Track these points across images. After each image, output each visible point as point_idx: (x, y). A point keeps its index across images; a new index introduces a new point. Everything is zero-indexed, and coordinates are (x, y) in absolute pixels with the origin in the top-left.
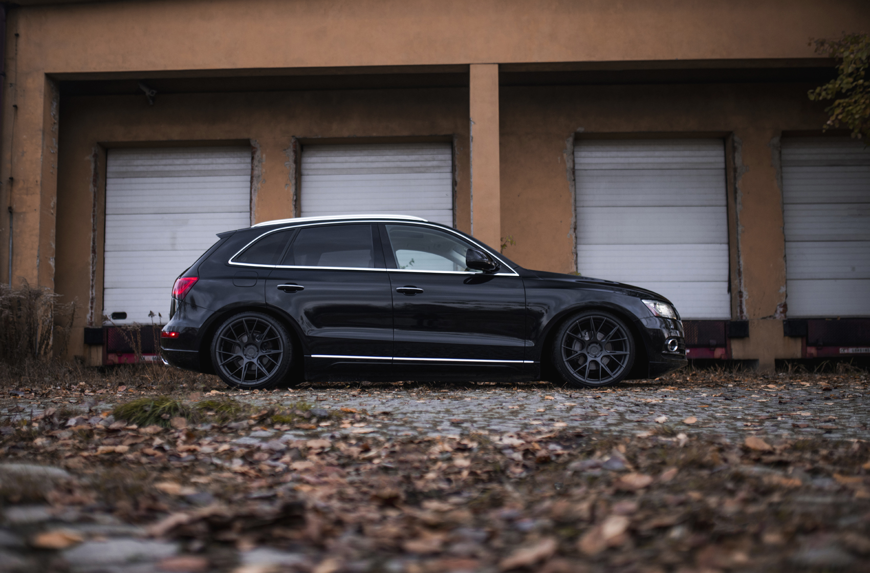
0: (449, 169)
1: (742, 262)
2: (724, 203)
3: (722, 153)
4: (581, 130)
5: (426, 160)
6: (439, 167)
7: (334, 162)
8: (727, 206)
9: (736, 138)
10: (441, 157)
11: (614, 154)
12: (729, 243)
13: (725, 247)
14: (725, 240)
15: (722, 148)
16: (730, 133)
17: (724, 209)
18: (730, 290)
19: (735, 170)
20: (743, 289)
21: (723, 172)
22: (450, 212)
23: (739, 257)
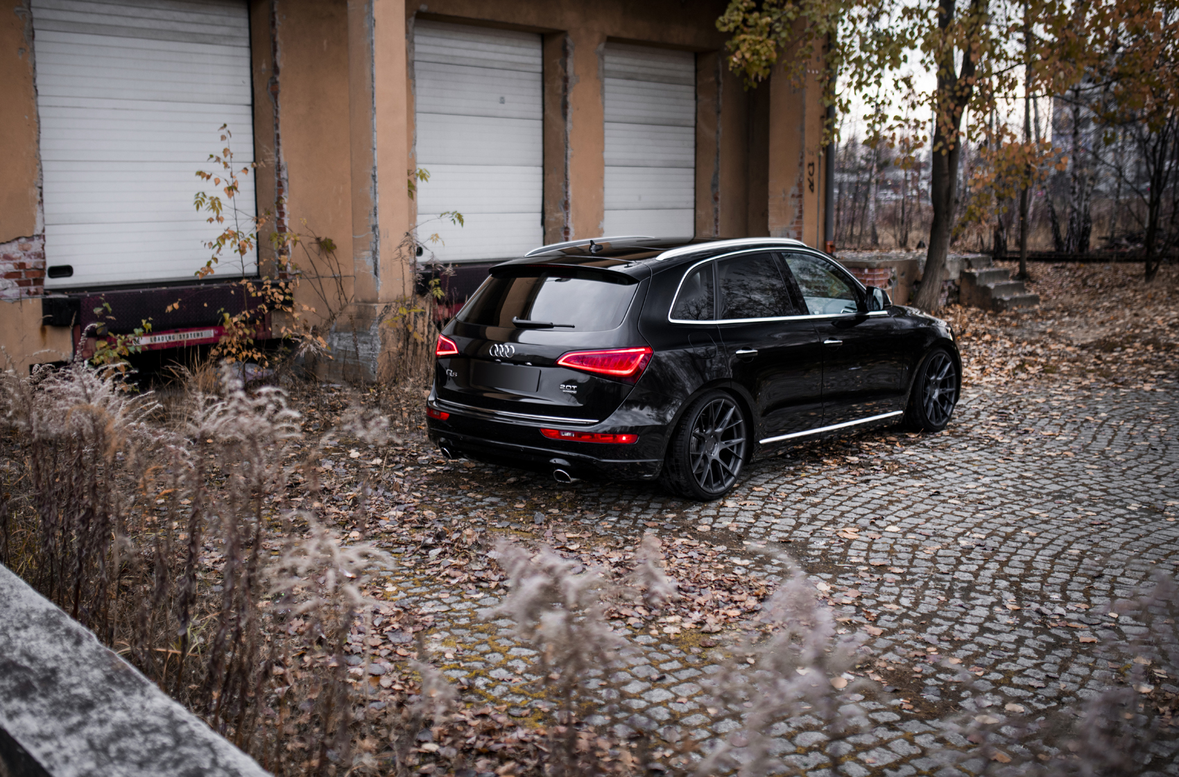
0: (246, 43)
1: (570, 193)
2: (540, 115)
3: (539, 52)
4: (424, 8)
5: (213, 24)
6: (232, 37)
7: (72, 11)
8: (543, 120)
9: (569, 40)
10: (233, 21)
11: (438, 41)
12: (543, 166)
13: (540, 170)
14: (540, 162)
15: (539, 46)
16: (563, 33)
17: (540, 123)
18: (543, 223)
19: (566, 80)
20: (571, 226)
21: (539, 77)
22: (248, 110)
23: (566, 186)
